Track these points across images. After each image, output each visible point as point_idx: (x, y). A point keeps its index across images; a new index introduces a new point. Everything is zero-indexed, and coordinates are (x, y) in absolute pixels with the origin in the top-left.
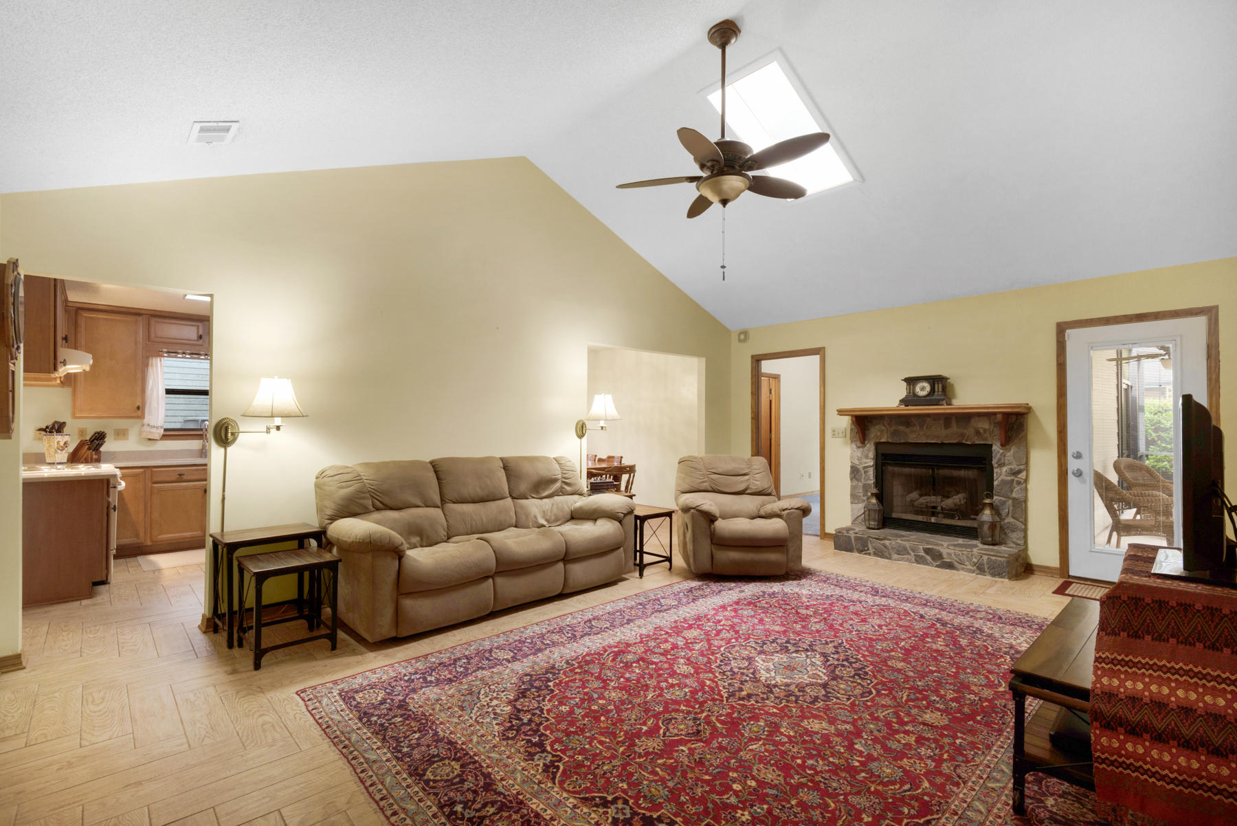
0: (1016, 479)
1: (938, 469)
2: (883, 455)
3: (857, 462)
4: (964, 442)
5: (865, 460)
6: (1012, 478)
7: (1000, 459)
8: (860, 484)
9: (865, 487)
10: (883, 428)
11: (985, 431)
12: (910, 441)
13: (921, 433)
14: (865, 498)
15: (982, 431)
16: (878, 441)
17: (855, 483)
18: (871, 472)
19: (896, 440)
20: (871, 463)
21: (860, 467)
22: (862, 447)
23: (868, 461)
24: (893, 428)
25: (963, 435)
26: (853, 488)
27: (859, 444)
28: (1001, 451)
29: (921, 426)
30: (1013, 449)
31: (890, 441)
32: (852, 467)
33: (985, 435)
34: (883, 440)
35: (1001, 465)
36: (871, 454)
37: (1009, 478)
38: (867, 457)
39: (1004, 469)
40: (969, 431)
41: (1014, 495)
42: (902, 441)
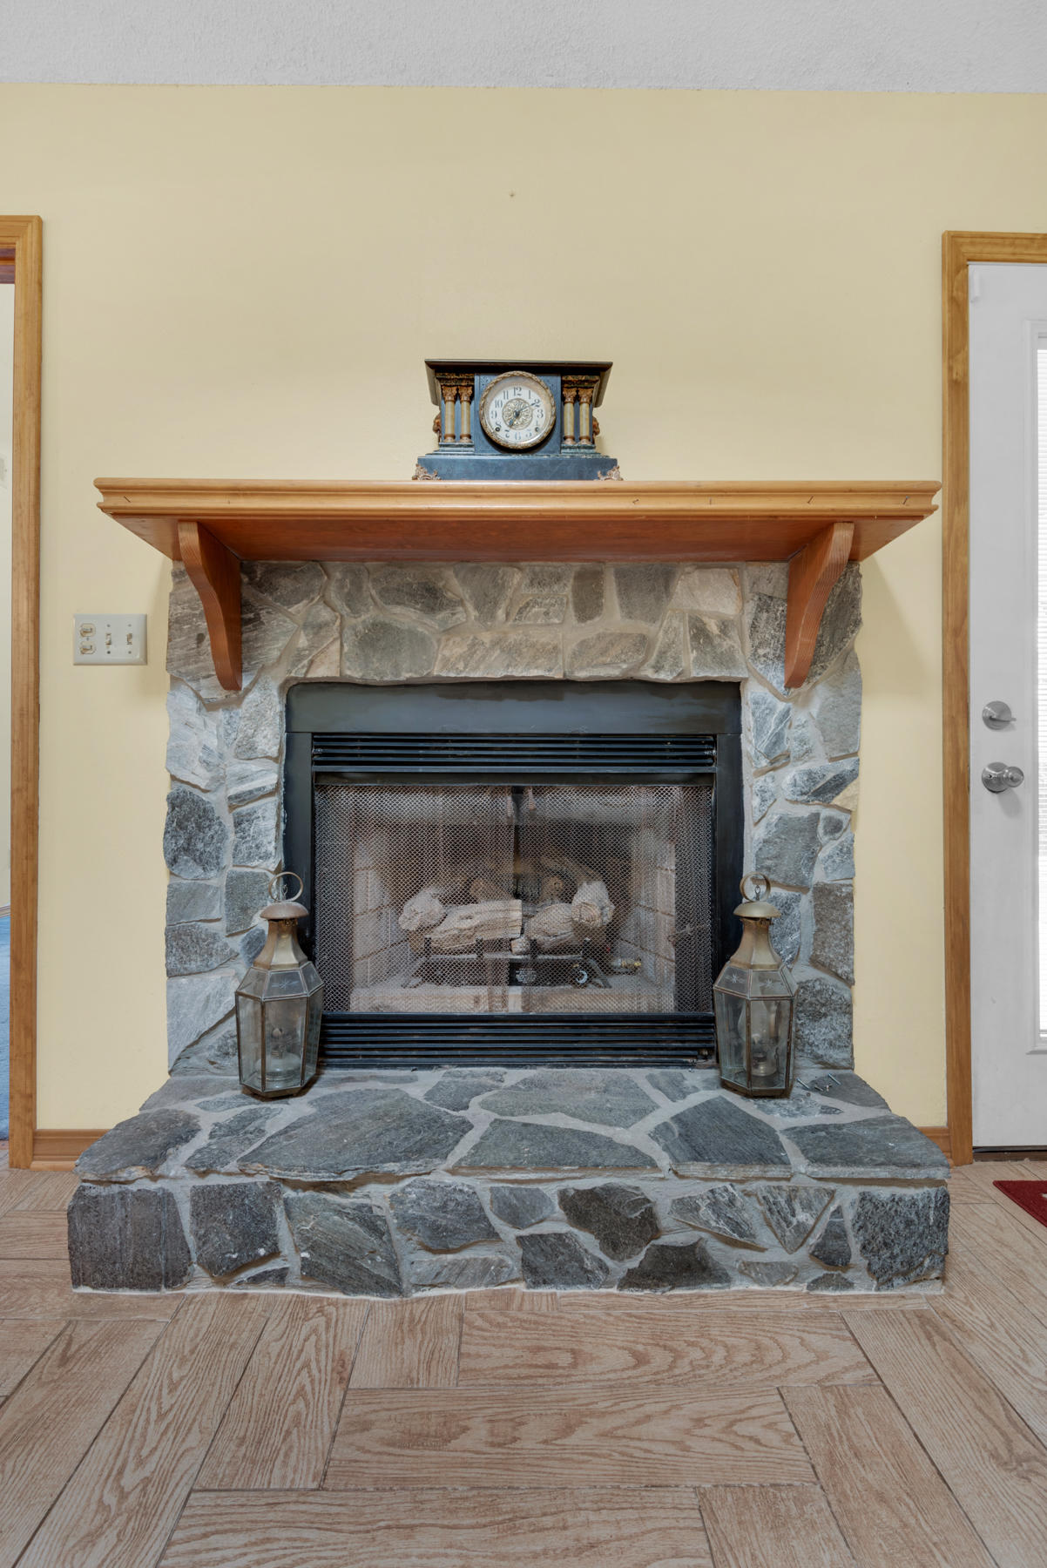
0: (825, 813)
1: (537, 792)
2: (319, 738)
3: (200, 777)
4: (649, 674)
5: (238, 767)
6: (813, 809)
7: (778, 739)
8: (217, 880)
9: (240, 894)
10: (325, 615)
11: (725, 627)
12: (438, 671)
13: (486, 637)
14: (237, 944)
15: (713, 627)
16: (299, 673)
17: (191, 872)
18: (268, 820)
19: (382, 670)
20: (271, 777)
21: (217, 801)
22: (225, 705)
23: (253, 767)
24: (368, 616)
25: (643, 642)
26: (179, 901)
27: (212, 689)
28: (781, 706)
29: (487, 605)
30: (820, 695)
31: (355, 673)
32: (175, 802)
33: (726, 644)
34: (322, 671)
35: (778, 760)
36: (270, 738)
37: (804, 811)
38: (247, 751)
39: (789, 776)
40: (668, 629)
41: (819, 876)
42: (405, 676)
